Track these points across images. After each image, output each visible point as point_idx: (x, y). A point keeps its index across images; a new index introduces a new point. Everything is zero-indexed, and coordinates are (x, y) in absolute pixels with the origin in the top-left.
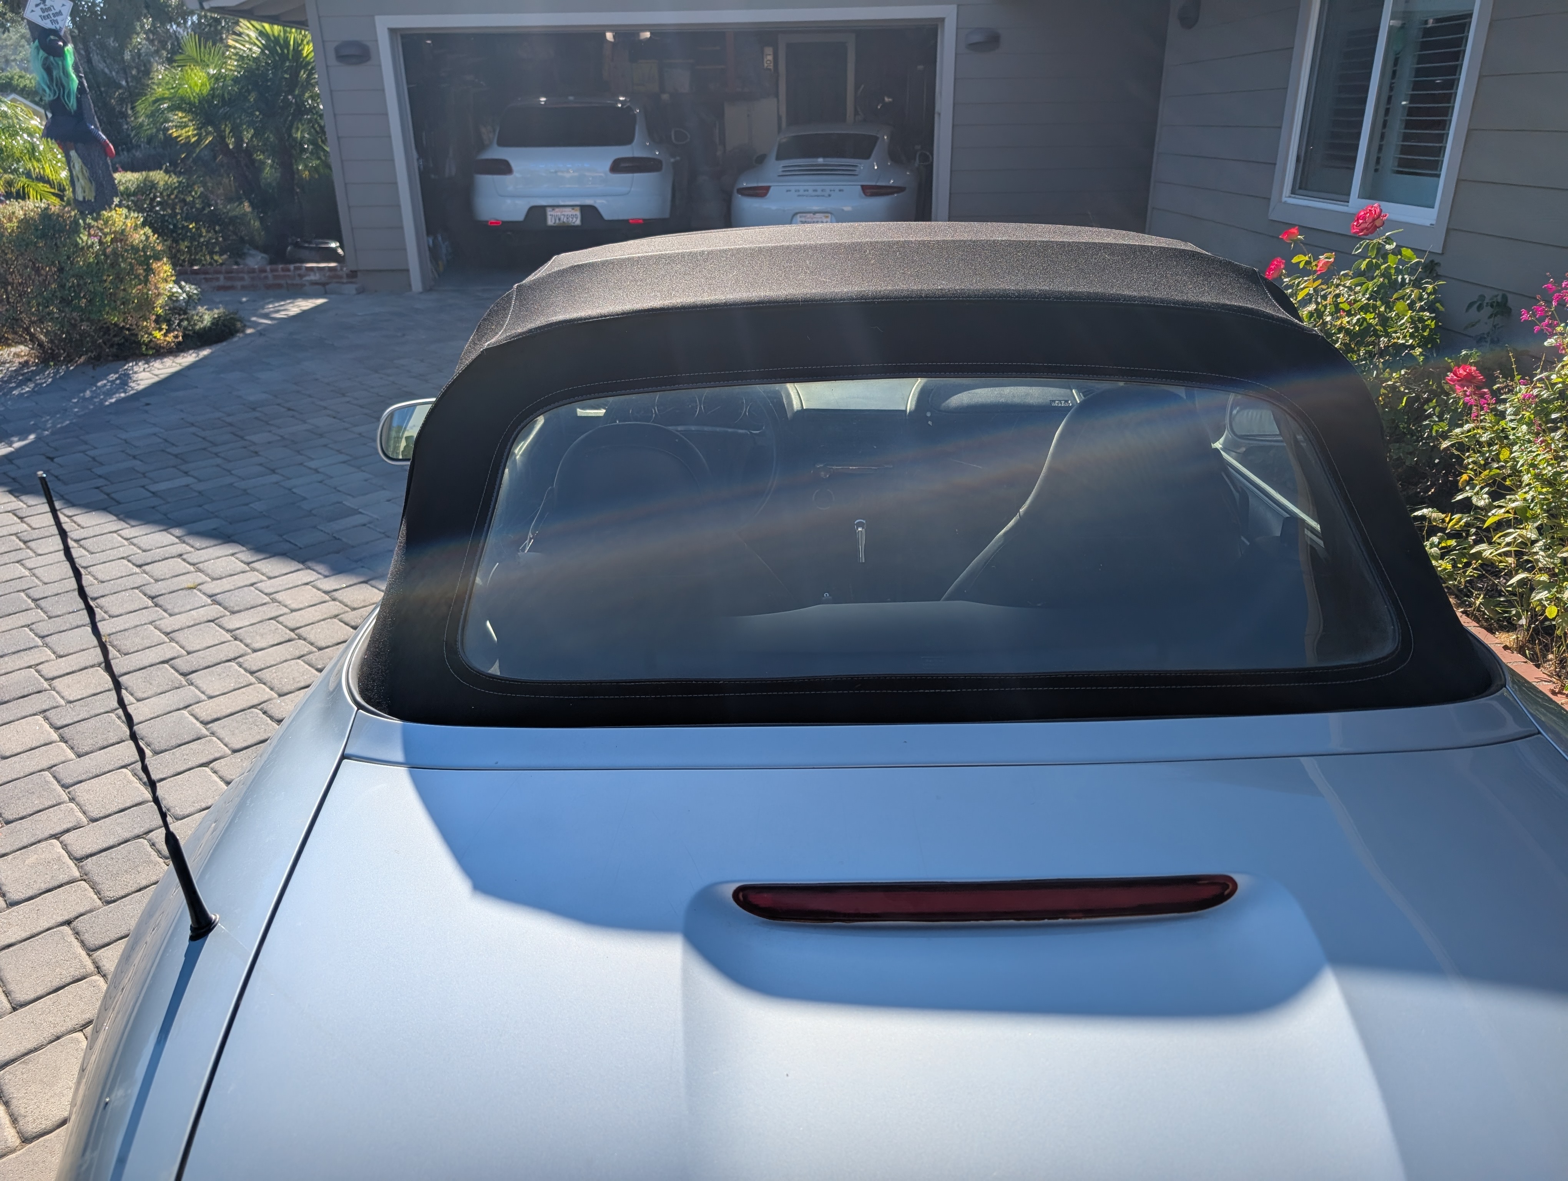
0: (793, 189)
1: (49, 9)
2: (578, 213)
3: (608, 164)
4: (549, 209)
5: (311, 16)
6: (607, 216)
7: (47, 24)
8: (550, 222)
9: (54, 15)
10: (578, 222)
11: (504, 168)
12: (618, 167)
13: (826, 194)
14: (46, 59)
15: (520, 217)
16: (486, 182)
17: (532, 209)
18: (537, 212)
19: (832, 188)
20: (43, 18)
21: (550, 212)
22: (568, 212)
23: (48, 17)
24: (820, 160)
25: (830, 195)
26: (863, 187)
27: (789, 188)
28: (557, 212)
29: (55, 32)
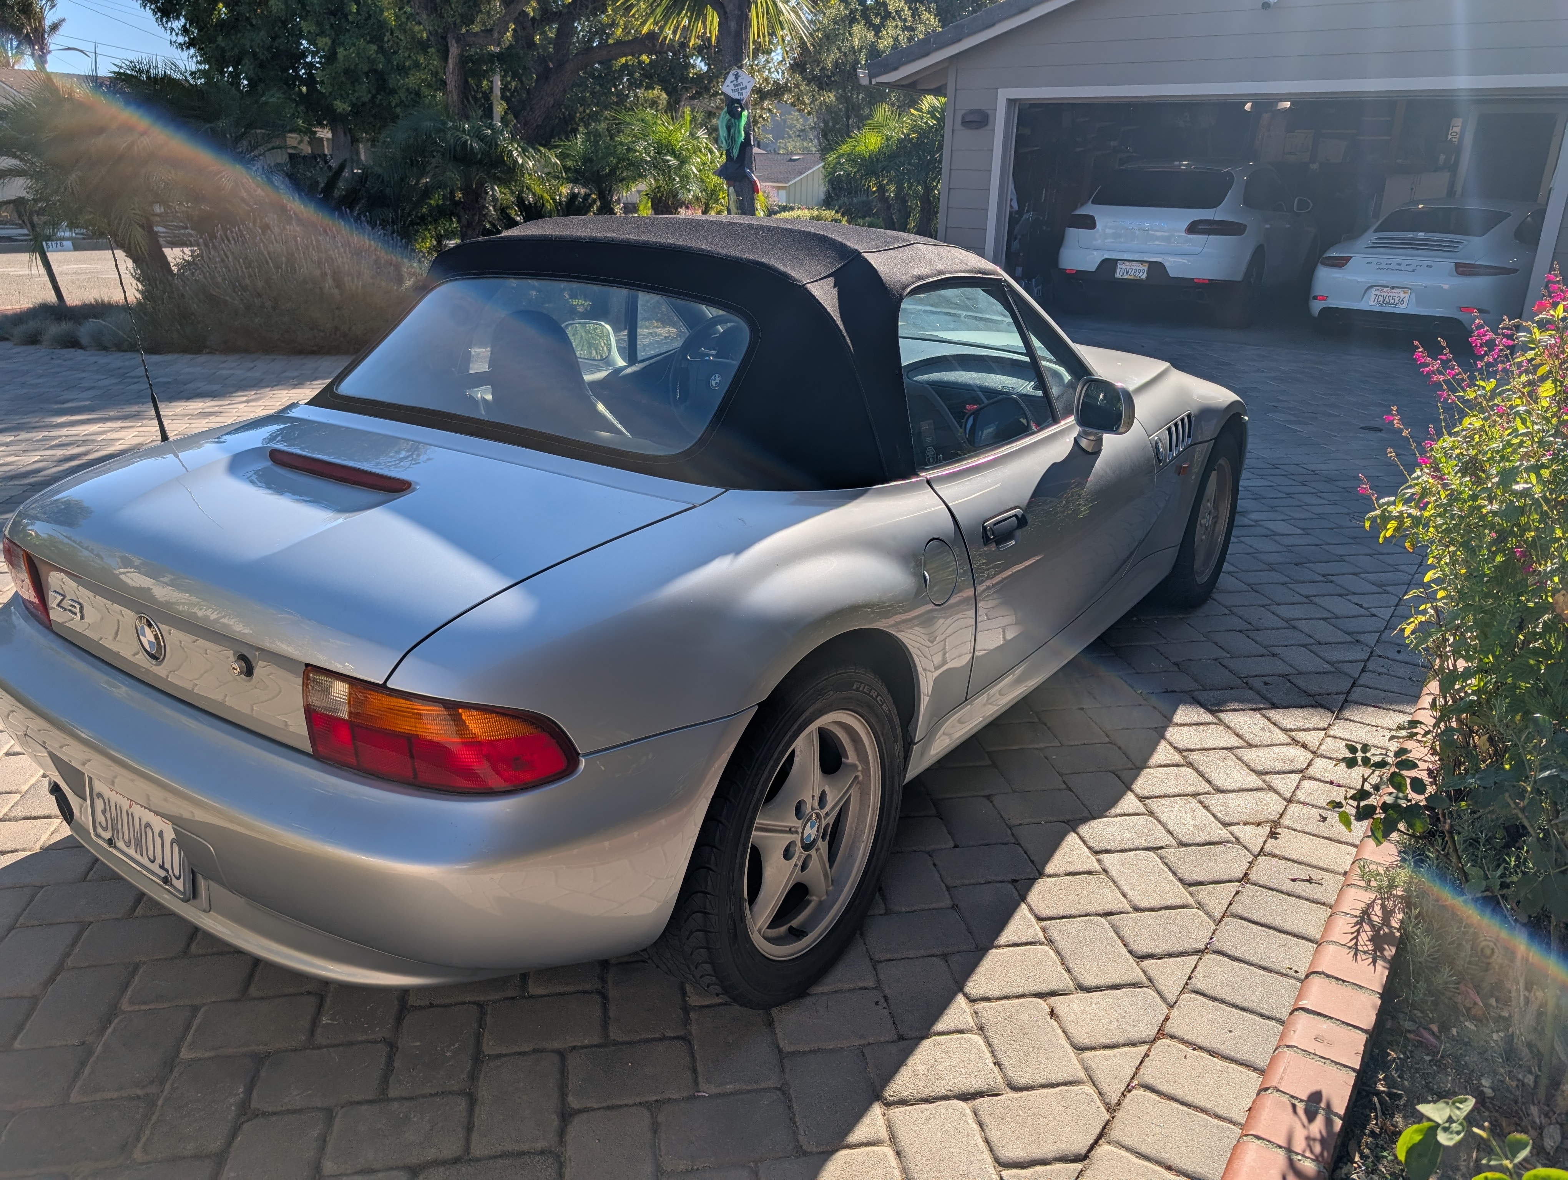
0: (1375, 261)
1: (739, 85)
2: (1145, 268)
3: (1186, 225)
4: (1119, 262)
5: (950, 90)
6: (1172, 273)
7: (735, 96)
8: (1118, 275)
9: (742, 89)
10: (1144, 277)
11: (1089, 223)
12: (1193, 229)
13: (1410, 269)
14: (729, 120)
15: (1093, 268)
16: (1074, 234)
17: (1105, 261)
18: (1109, 265)
19: (1419, 263)
20: (734, 91)
21: (1120, 266)
22: (1137, 266)
23: (737, 90)
24: (1421, 235)
25: (1414, 271)
26: (1457, 265)
27: (1370, 260)
28: (1127, 266)
29: (738, 101)
